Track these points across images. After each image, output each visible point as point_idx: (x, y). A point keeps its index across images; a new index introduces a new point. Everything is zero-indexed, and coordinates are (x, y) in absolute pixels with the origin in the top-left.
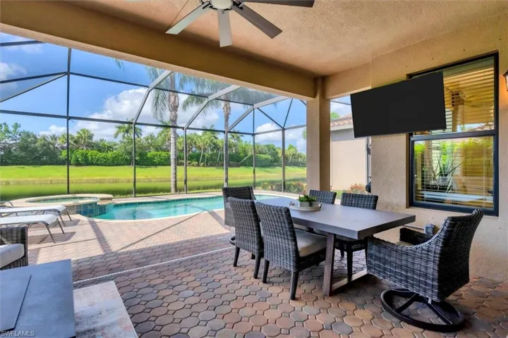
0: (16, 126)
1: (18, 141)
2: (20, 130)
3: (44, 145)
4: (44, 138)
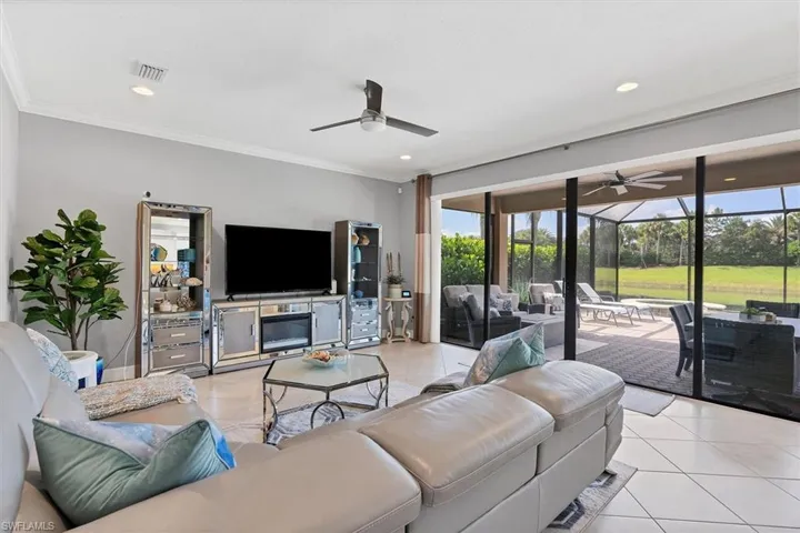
1: (721, 233)
3: (758, 235)
4: (758, 224)
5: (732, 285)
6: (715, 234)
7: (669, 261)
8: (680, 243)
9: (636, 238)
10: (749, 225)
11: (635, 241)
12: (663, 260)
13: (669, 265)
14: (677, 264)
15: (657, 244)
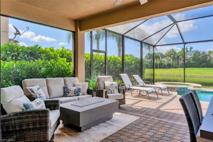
0: (191, 48)
1: (192, 56)
2: (193, 50)
3: (204, 57)
4: (204, 53)
5: (196, 75)
6: (190, 56)
7: (175, 66)
8: (179, 60)
9: (164, 58)
10: (201, 53)
11: (164, 59)
12: (173, 66)
13: (176, 68)
14: (178, 67)
15: (171, 60)
